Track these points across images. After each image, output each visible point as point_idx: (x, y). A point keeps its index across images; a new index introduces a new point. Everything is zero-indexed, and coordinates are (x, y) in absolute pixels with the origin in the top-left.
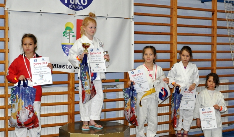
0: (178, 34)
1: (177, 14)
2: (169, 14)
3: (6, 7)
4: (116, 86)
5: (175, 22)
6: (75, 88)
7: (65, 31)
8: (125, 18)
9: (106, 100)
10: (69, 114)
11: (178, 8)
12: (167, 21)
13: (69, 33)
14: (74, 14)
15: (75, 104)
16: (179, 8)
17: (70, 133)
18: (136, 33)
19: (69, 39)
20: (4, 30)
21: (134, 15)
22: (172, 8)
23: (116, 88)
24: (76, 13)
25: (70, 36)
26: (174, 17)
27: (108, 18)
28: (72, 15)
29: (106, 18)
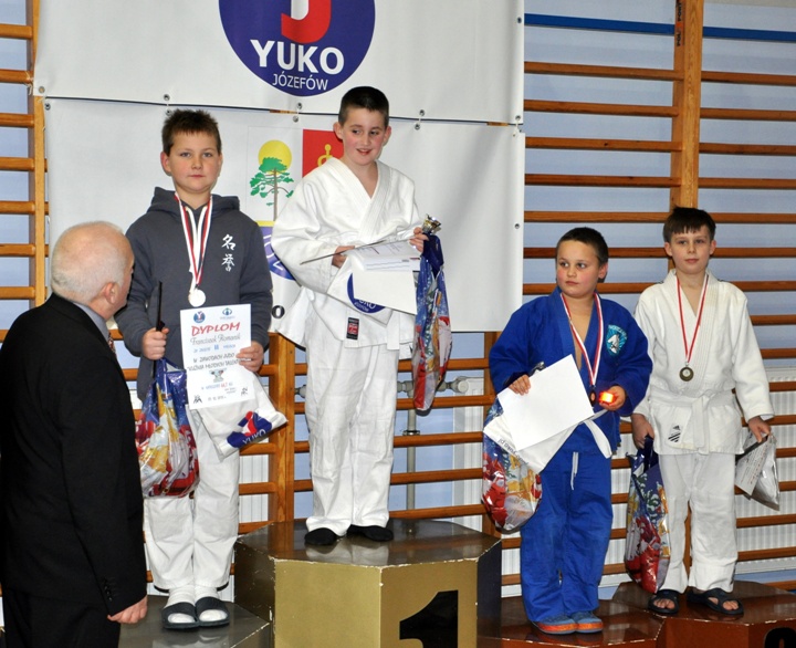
0: (703, 183)
1: (697, 100)
2: (668, 102)
3: (36, 85)
4: (454, 386)
5: (692, 136)
6: (298, 392)
7: (259, 175)
8: (488, 123)
9: (415, 439)
10: (274, 490)
11: (704, 80)
12: (658, 129)
13: (275, 181)
14: (292, 110)
15: (298, 451)
16: (709, 78)
17: (276, 561)
18: (531, 180)
19: (272, 206)
20: (31, 170)
21: (526, 109)
22: (682, 80)
23: (455, 394)
24: (300, 105)
25: (278, 195)
26: (685, 114)
27: (422, 125)
28: (285, 112)
29: (415, 123)
